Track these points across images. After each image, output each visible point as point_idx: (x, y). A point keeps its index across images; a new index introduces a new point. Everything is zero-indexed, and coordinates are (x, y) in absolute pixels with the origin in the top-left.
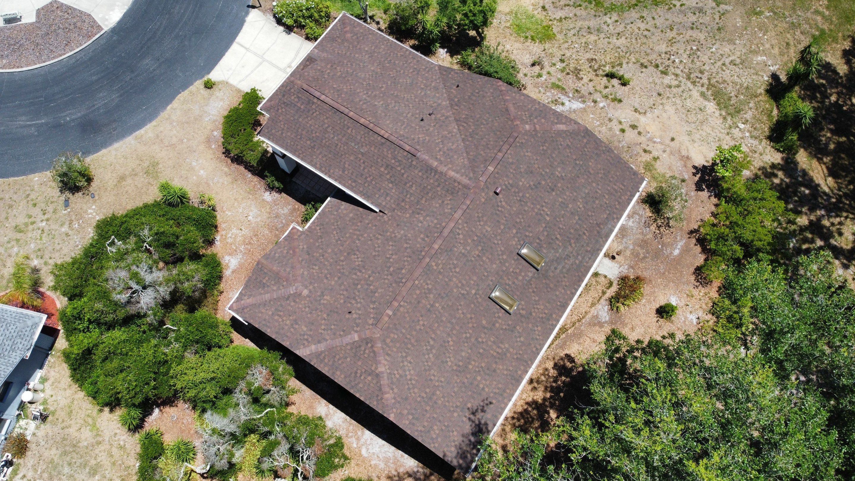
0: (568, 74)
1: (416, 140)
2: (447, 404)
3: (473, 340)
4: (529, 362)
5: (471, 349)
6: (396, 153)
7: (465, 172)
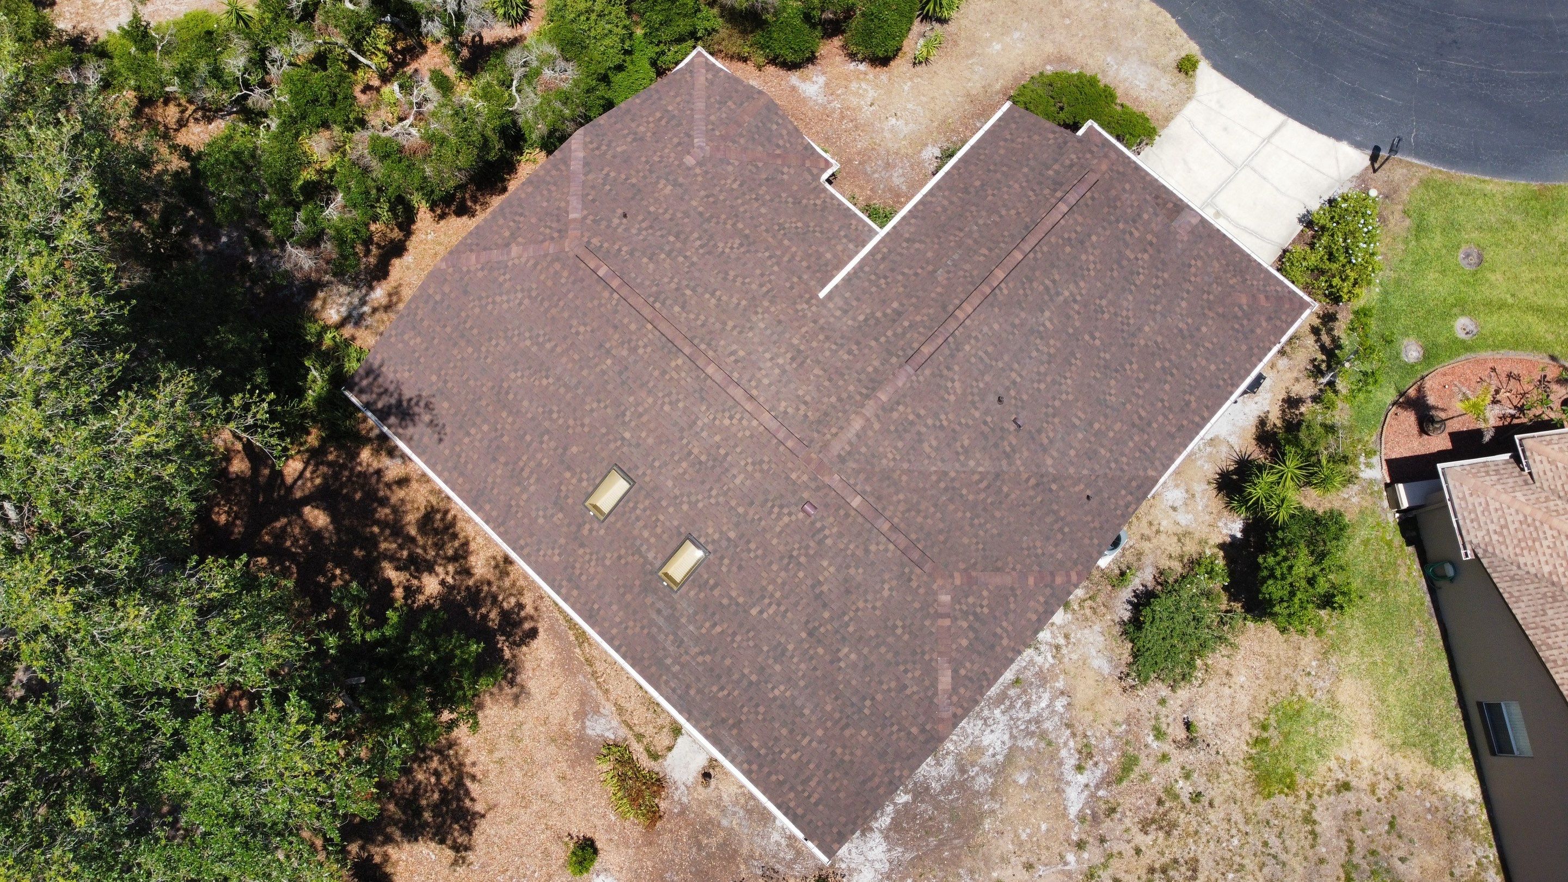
0: (1160, 802)
1: (945, 372)
2: (452, 365)
3: (547, 424)
4: (502, 529)
5: (533, 419)
6: (921, 330)
7: (860, 453)
